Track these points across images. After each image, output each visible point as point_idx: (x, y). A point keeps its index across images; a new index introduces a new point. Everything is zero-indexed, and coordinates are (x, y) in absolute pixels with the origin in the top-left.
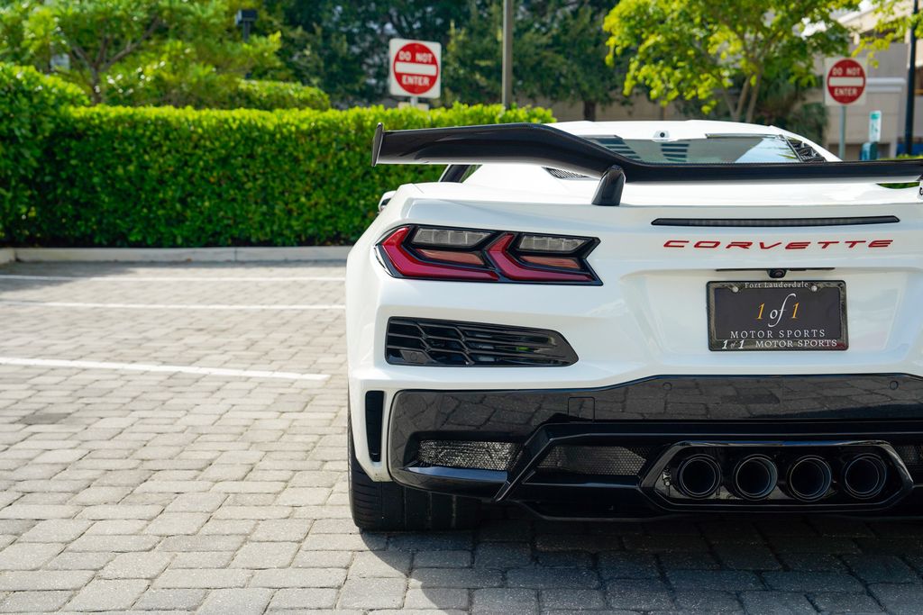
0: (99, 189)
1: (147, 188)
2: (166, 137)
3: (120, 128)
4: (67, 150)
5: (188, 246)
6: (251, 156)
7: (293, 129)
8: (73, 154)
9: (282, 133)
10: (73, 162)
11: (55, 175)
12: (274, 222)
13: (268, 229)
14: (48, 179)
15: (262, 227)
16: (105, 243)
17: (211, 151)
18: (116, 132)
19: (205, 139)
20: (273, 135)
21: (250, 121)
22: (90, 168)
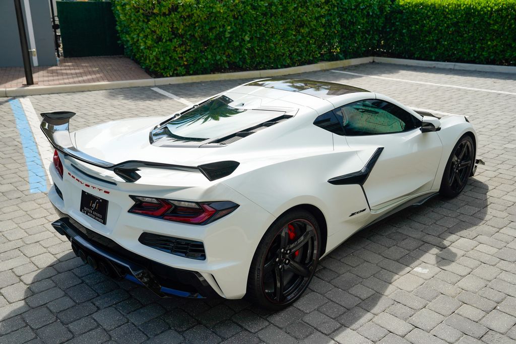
0: (405, 35)
1: (423, 35)
2: (433, 13)
3: (416, 9)
4: (396, 18)
5: (438, 61)
6: (469, 22)
7: (489, 9)
8: (398, 20)
9: (483, 11)
10: (397, 23)
11: (390, 28)
12: (475, 53)
13: (472, 56)
14: (388, 30)
15: (469, 55)
16: (407, 57)
17: (451, 19)
18: (414, 10)
19: (449, 14)
20: (479, 12)
21: (471, 5)
22: (403, 25)
